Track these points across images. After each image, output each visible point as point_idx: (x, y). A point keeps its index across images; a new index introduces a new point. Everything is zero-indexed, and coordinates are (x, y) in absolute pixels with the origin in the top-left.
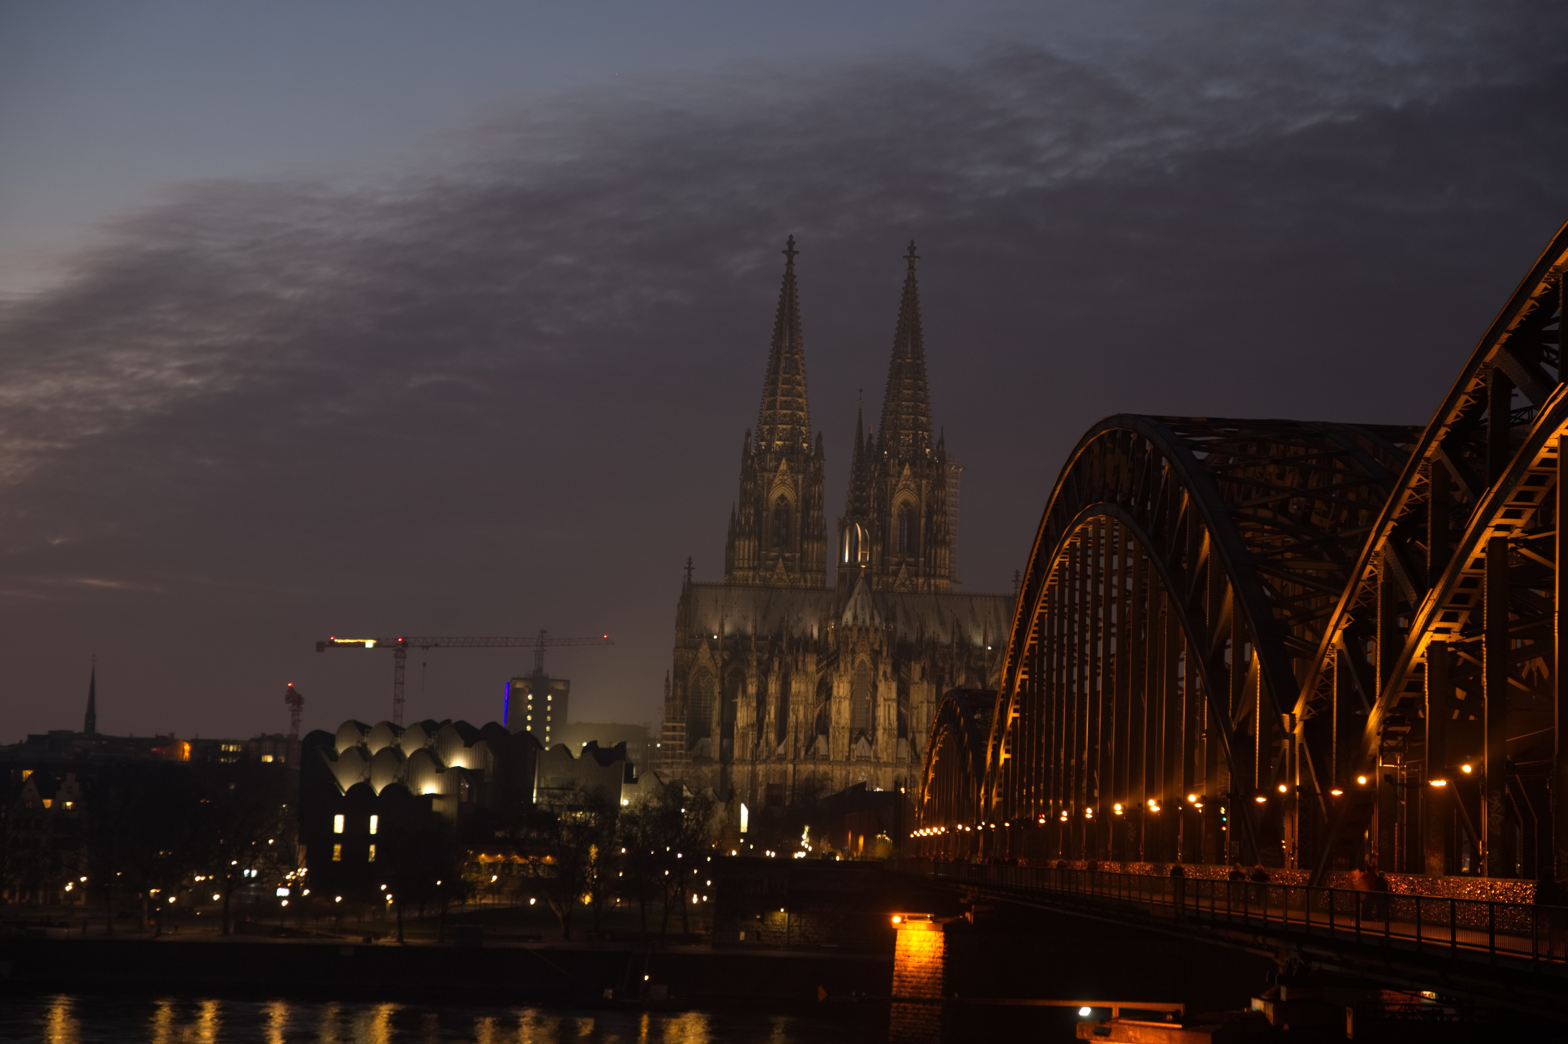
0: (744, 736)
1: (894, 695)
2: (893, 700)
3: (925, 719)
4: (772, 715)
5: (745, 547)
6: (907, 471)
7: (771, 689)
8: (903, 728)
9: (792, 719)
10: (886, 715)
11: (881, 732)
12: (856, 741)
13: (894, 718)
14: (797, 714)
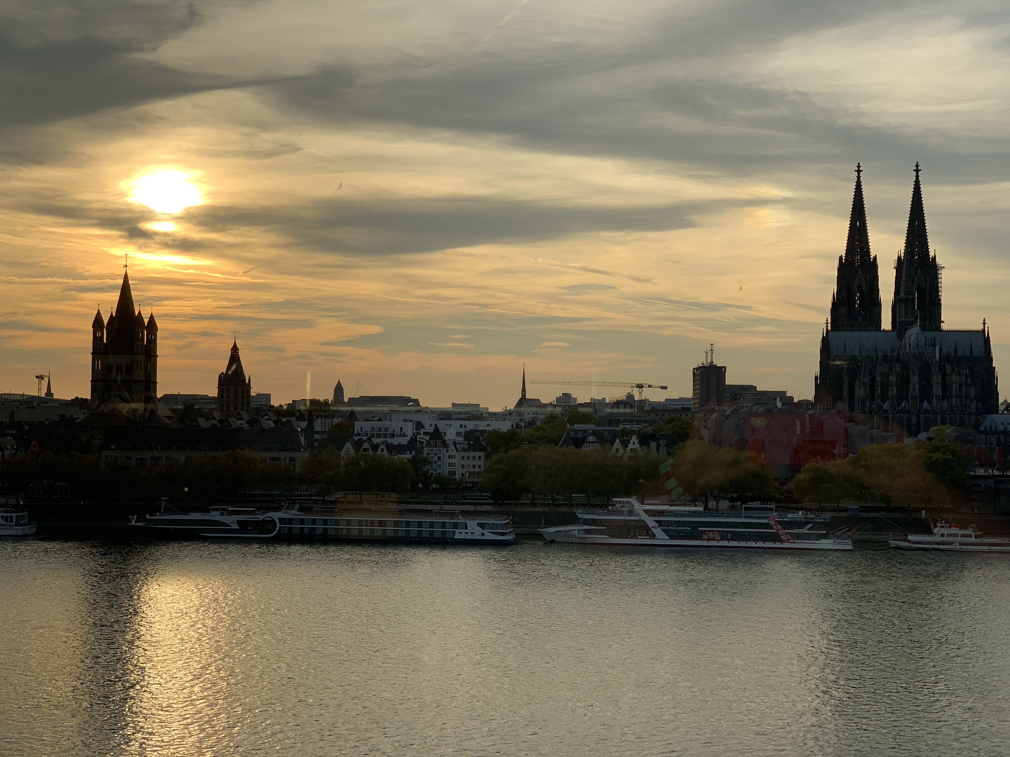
1: (940, 381)
2: (940, 384)
4: (879, 392)
6: (919, 272)
7: (878, 379)
8: (944, 397)
9: (890, 393)
10: (937, 390)
11: (934, 399)
12: (921, 402)
13: (940, 391)
14: (893, 391)
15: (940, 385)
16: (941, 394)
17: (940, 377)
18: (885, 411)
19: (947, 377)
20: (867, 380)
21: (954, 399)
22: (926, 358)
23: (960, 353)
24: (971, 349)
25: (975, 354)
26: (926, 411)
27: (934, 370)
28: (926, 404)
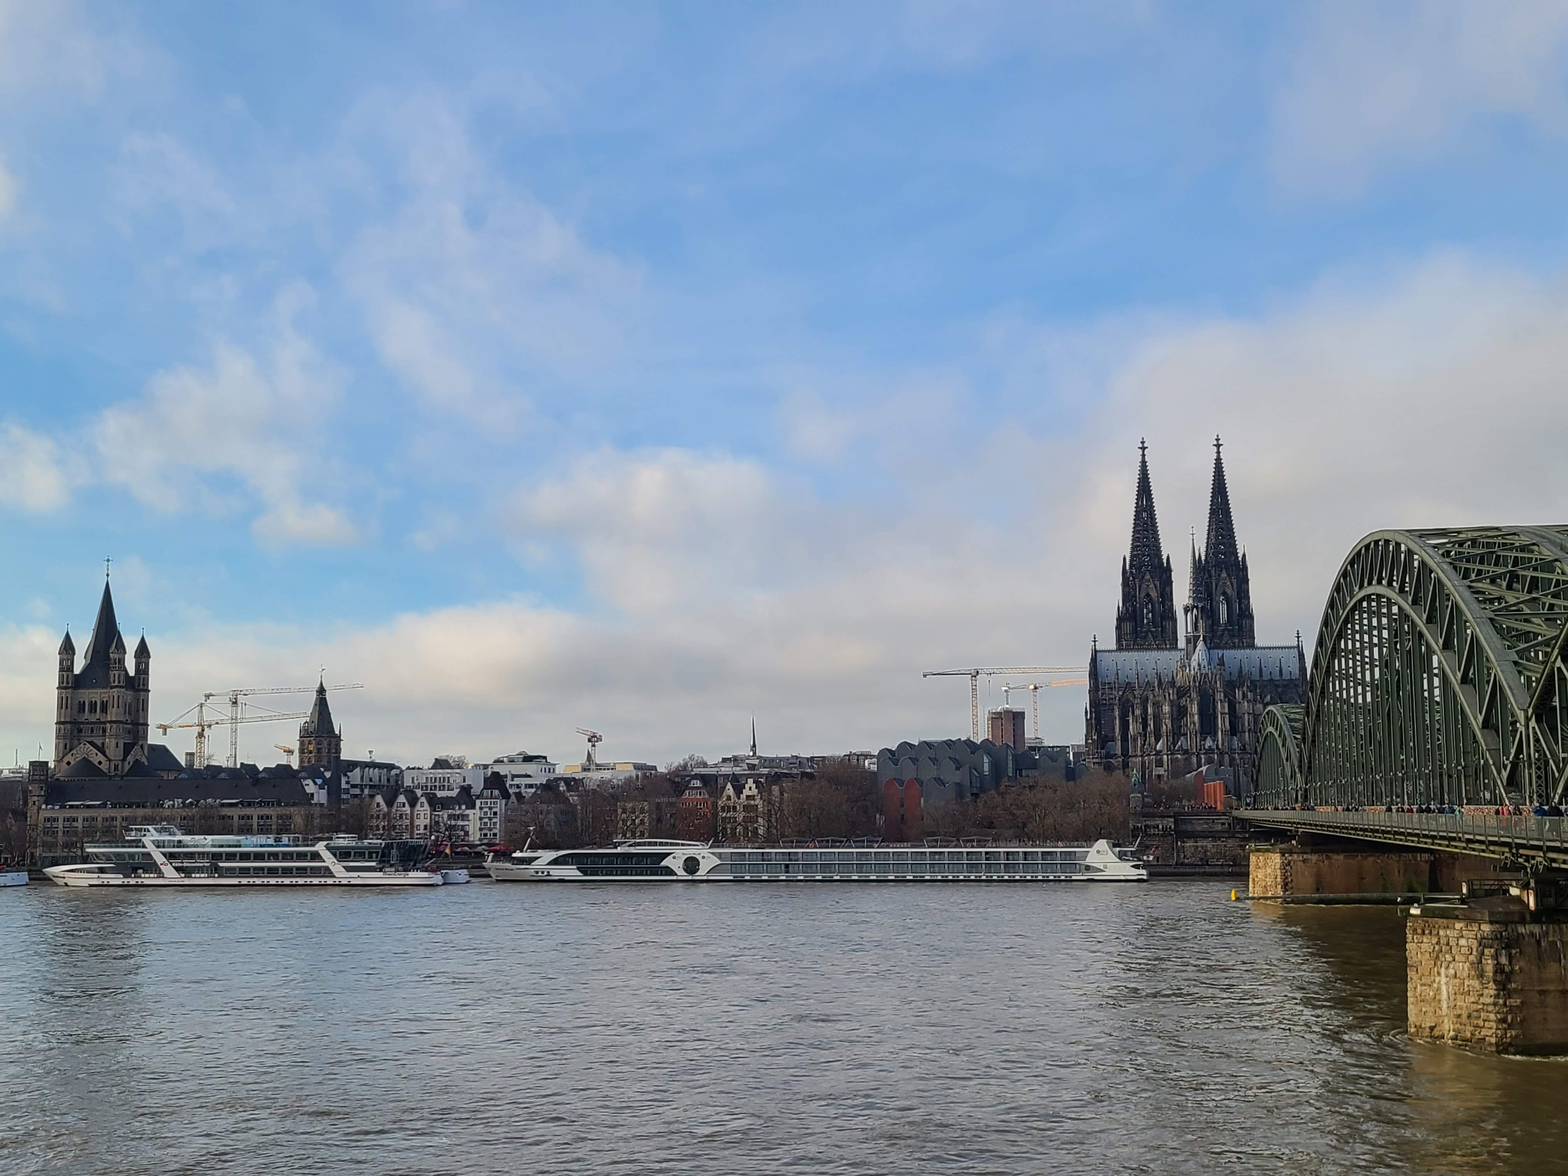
0: (1135, 740)
1: (1227, 711)
2: (1227, 713)
3: (1246, 724)
4: (1152, 727)
5: (1128, 627)
6: (1224, 575)
7: (1150, 710)
8: (1234, 731)
9: (1164, 727)
10: (1222, 723)
11: (1220, 733)
12: (1205, 739)
13: (1227, 724)
14: (1167, 725)
15: (1227, 716)
16: (1228, 727)
17: (1226, 705)
18: (1158, 753)
19: (1237, 705)
20: (1138, 712)
21: (1247, 734)
22: (1210, 683)
23: (1266, 677)
24: (1281, 671)
25: (1286, 676)
26: (1210, 750)
27: (1220, 696)
28: (1209, 743)
